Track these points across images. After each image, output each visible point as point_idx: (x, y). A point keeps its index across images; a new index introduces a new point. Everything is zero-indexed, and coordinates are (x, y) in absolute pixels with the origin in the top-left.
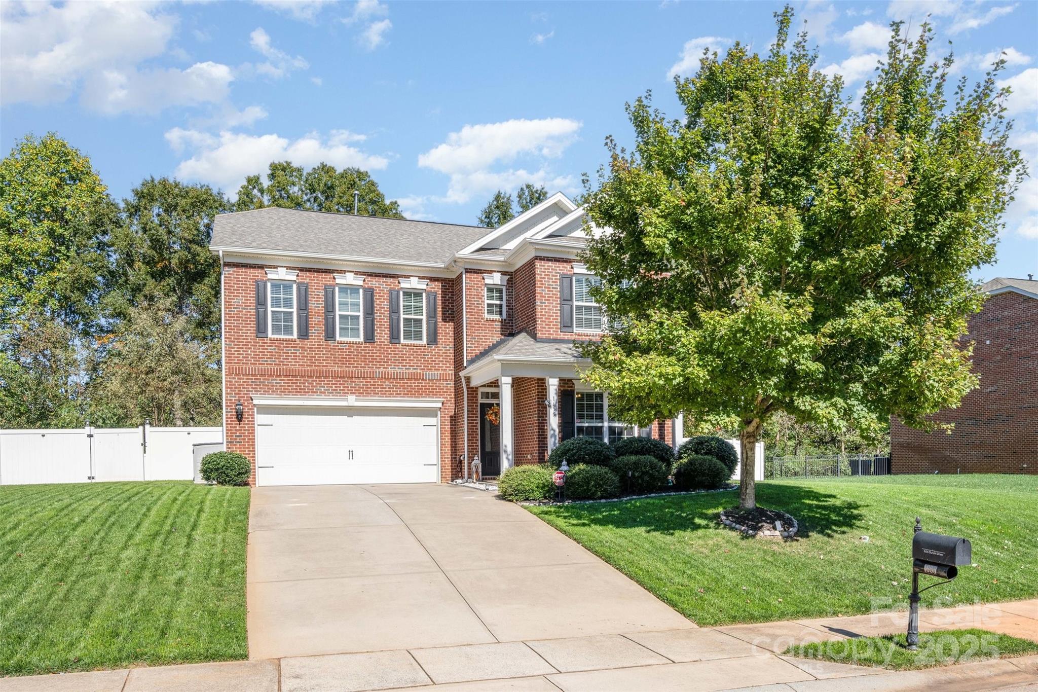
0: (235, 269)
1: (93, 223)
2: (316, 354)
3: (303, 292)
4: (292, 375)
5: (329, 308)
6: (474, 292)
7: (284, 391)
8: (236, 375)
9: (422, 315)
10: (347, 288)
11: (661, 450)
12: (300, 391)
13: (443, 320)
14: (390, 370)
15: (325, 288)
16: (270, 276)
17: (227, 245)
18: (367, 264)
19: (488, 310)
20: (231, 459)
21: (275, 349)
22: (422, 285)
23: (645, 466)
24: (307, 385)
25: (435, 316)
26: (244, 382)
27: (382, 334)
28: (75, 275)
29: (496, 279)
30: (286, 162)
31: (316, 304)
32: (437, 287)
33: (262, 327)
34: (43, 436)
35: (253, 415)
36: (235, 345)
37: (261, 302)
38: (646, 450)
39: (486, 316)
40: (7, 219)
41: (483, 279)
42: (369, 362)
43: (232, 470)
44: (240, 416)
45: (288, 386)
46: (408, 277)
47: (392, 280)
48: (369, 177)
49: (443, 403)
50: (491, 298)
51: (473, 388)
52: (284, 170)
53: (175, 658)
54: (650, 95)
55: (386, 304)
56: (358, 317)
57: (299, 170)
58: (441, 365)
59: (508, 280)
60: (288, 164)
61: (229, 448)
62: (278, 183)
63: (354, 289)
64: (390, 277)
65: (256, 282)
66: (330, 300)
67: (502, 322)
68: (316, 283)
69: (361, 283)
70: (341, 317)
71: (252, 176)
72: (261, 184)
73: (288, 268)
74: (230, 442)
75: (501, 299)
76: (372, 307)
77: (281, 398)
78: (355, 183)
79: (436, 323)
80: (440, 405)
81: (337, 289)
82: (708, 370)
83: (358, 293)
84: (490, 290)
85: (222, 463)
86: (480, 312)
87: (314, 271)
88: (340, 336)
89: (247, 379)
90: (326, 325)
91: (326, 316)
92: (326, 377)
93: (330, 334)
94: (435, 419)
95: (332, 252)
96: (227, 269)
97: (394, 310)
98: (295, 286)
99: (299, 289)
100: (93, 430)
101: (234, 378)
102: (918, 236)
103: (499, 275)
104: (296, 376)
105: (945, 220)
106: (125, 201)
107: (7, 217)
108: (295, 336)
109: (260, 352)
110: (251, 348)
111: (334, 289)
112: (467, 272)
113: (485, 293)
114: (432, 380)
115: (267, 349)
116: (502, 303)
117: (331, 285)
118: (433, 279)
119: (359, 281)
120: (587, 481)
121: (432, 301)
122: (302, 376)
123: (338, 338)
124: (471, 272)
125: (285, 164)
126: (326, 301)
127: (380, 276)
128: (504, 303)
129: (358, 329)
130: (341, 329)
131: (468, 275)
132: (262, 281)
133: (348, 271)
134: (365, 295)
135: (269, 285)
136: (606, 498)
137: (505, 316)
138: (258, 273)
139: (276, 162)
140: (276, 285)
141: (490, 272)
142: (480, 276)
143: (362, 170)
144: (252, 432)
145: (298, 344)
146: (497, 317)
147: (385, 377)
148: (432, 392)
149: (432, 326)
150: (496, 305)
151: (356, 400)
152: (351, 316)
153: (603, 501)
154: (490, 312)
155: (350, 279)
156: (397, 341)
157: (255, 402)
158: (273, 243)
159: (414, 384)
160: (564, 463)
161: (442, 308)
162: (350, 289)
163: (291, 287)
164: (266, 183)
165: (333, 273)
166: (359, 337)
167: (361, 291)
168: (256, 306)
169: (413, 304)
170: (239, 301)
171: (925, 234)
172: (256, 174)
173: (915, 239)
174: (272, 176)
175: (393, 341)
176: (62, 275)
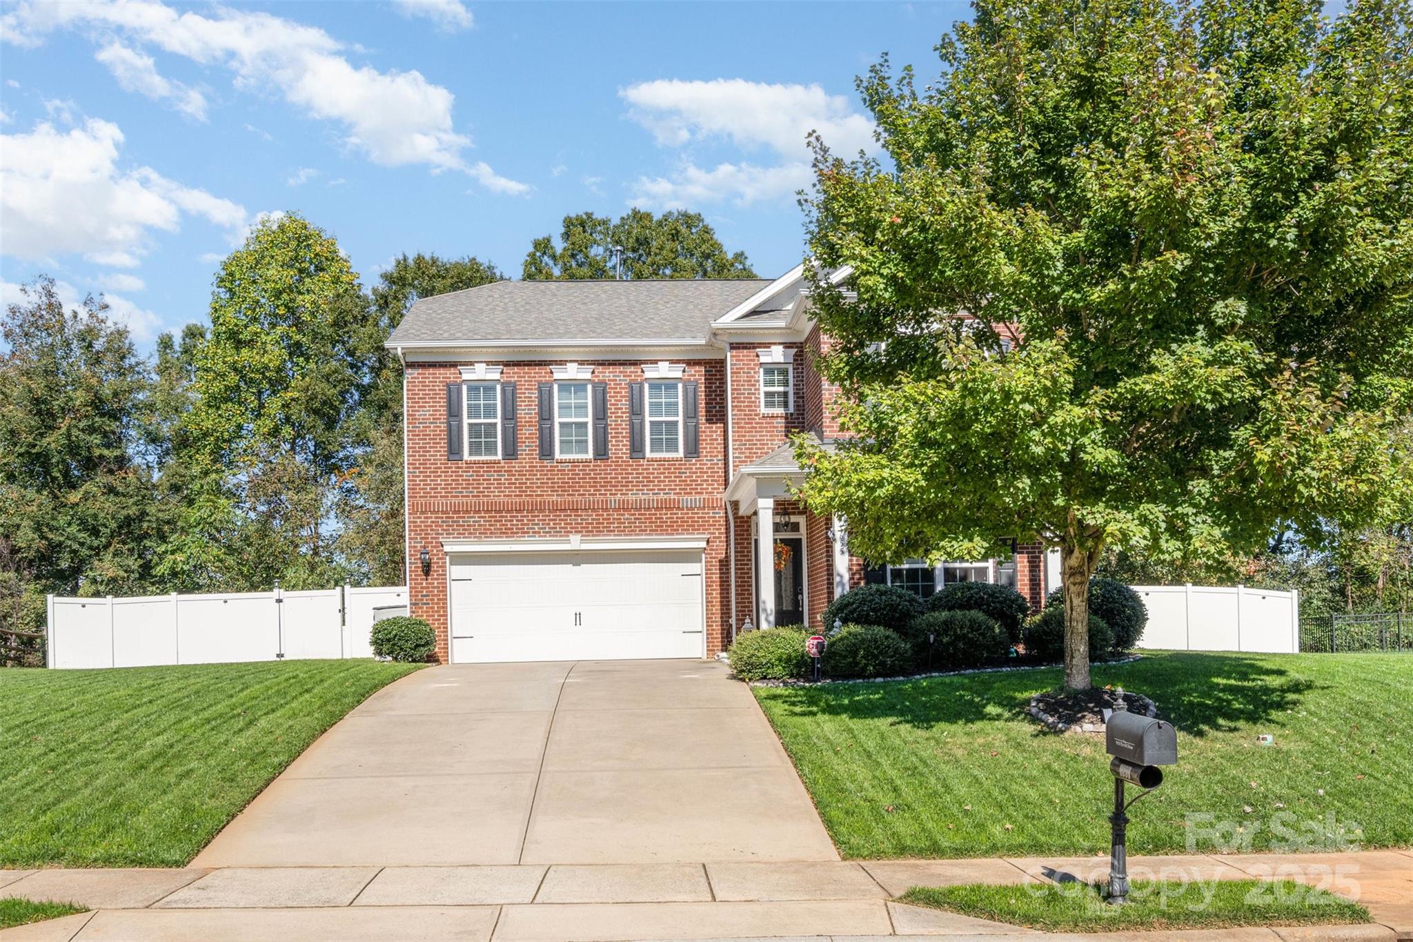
0: (420, 371)
1: (335, 324)
2: (527, 479)
3: (509, 395)
4: (496, 510)
5: (545, 415)
6: (743, 377)
7: (485, 533)
8: (422, 513)
9: (677, 415)
10: (571, 385)
11: (1000, 602)
12: (507, 532)
13: (707, 420)
14: (630, 497)
15: (539, 387)
16: (465, 376)
17: (409, 339)
18: (598, 349)
19: (766, 402)
20: (407, 627)
21: (472, 476)
22: (676, 372)
23: (962, 628)
24: (515, 522)
25: (695, 416)
26: (432, 522)
27: (619, 447)
28: (310, 393)
29: (777, 355)
30: (586, 214)
31: (527, 411)
32: (698, 373)
33: (455, 445)
34: (225, 602)
35: (444, 567)
36: (420, 472)
37: (453, 412)
38: (976, 602)
39: (763, 410)
40: (235, 329)
41: (758, 356)
42: (601, 486)
43: (407, 641)
44: (427, 569)
45: (490, 525)
46: (656, 362)
47: (632, 368)
48: (703, 220)
49: (708, 542)
50: (771, 383)
51: (743, 517)
52: (583, 224)
53: (95, 860)
54: (886, 61)
55: (624, 404)
56: (585, 424)
57: (604, 222)
58: (705, 486)
59: (795, 355)
60: (589, 215)
61: (413, 612)
62: (573, 244)
63: (579, 386)
64: (631, 364)
65: (448, 385)
66: (546, 403)
67: (786, 418)
68: (527, 380)
69: (588, 376)
70: (562, 425)
71: (541, 238)
72: (552, 248)
73: (488, 363)
74: (415, 604)
75: (786, 384)
76: (605, 409)
77: (480, 543)
78: (678, 232)
79: (696, 427)
80: (703, 545)
81: (556, 387)
82: (923, 473)
83: (585, 390)
84: (769, 372)
85: (394, 632)
86: (753, 405)
87: (525, 365)
88: (561, 452)
89: (436, 518)
90: (541, 438)
91: (540, 425)
92: (541, 511)
93: (546, 451)
94: (699, 565)
95: (550, 336)
96: (410, 371)
97: (636, 410)
98: (499, 387)
99: (503, 391)
100: (282, 593)
101: (419, 518)
102: (1260, 230)
103: (781, 348)
104: (500, 511)
105: (1309, 198)
106: (375, 291)
107: (236, 325)
108: (499, 456)
109: (453, 480)
110: (440, 476)
111: (551, 387)
112: (732, 348)
113: (761, 376)
114: (692, 509)
115: (462, 476)
116: (787, 389)
117: (547, 382)
118: (691, 363)
119: (585, 374)
120: (853, 650)
121: (691, 395)
122: (508, 511)
123: (558, 455)
124: (739, 348)
125: (584, 217)
126: (541, 405)
127: (615, 365)
128: (791, 389)
129: (586, 441)
130: (561, 442)
131: (734, 352)
132: (455, 384)
133: (571, 361)
134: (594, 392)
135: (465, 388)
136: (884, 676)
137: (791, 409)
138: (450, 373)
139: (573, 215)
140: (474, 388)
141: (767, 345)
142: (752, 353)
143: (691, 212)
144: (443, 589)
145: (503, 467)
146: (780, 411)
147: (624, 507)
148: (690, 526)
149: (692, 429)
150: (779, 393)
151: (582, 541)
152: (576, 424)
153: (880, 680)
154: (769, 404)
155: (572, 372)
156: (640, 455)
157: (447, 548)
158: (470, 331)
159: (666, 515)
160: (837, 623)
161: (706, 403)
162: (574, 385)
163: (494, 389)
164: (559, 245)
165: (549, 365)
166: (587, 452)
167: (589, 387)
168: (447, 419)
169: (663, 400)
170: (426, 413)
171: (1271, 225)
172: (546, 235)
173: (1257, 236)
174: (567, 236)
175: (635, 455)
176: (296, 395)
